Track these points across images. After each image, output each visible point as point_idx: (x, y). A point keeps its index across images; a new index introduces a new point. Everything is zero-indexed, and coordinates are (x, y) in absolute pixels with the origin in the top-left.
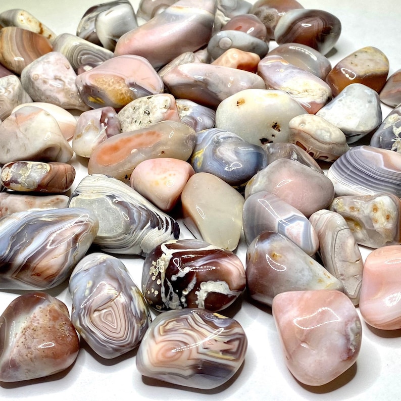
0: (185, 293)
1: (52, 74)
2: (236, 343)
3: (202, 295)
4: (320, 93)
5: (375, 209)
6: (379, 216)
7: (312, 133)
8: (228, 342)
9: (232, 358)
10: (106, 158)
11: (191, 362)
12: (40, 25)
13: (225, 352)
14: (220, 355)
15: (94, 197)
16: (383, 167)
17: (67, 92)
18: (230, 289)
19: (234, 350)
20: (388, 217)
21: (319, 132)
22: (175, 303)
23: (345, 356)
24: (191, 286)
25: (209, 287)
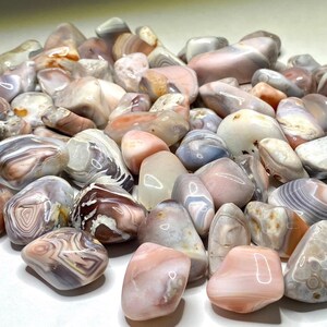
0: (86, 219)
1: (128, 66)
2: (92, 263)
3: (96, 224)
4: (308, 132)
5: (272, 217)
6: (273, 223)
7: (271, 151)
8: (85, 259)
9: (83, 272)
10: (118, 124)
11: (50, 261)
12: (157, 40)
13: (79, 265)
14: (75, 265)
15: (81, 141)
16: (312, 195)
17: (132, 81)
18: (117, 227)
19: (88, 267)
20: (278, 226)
21: (276, 153)
22: (77, 224)
23: (158, 303)
24: (91, 214)
25: (103, 220)
